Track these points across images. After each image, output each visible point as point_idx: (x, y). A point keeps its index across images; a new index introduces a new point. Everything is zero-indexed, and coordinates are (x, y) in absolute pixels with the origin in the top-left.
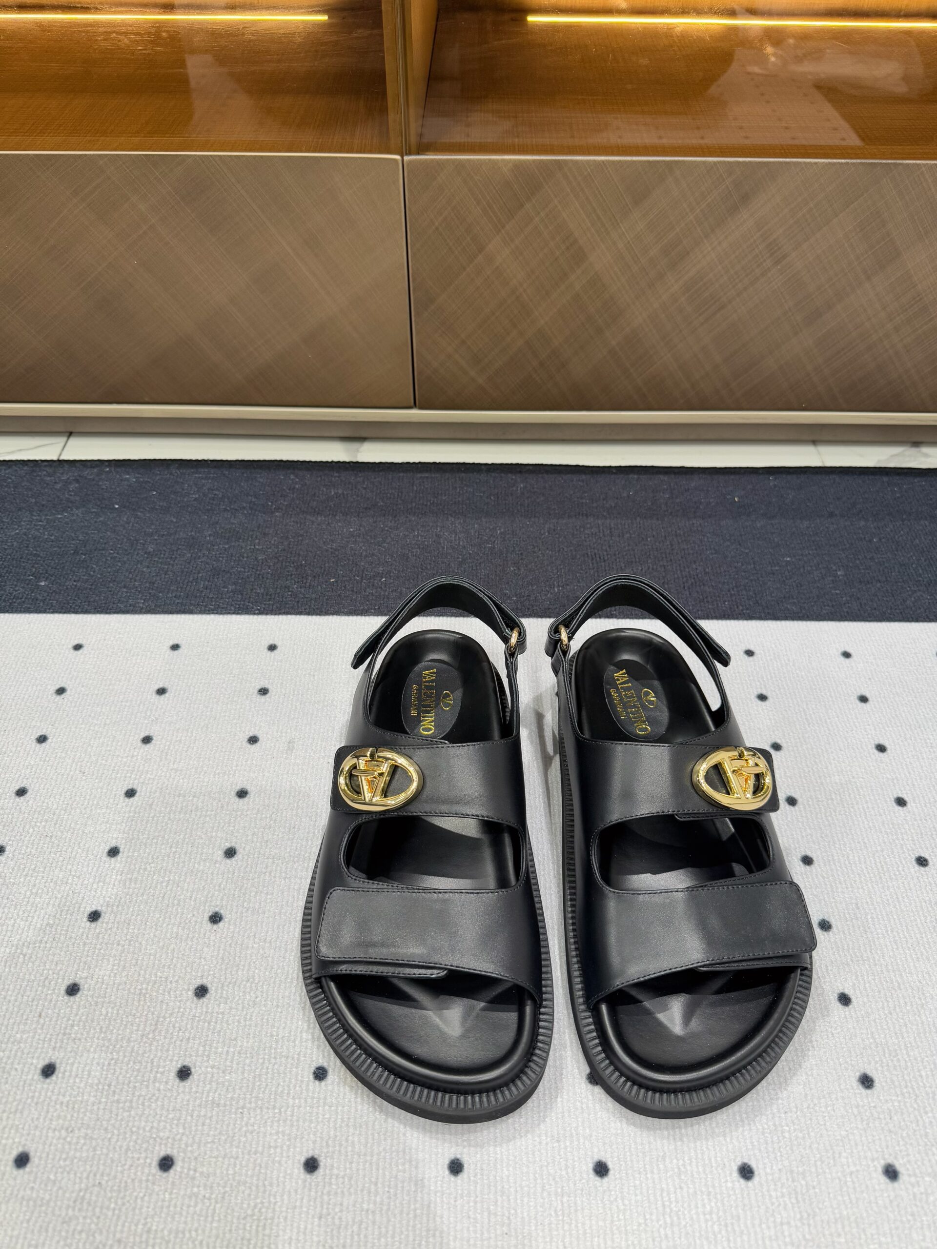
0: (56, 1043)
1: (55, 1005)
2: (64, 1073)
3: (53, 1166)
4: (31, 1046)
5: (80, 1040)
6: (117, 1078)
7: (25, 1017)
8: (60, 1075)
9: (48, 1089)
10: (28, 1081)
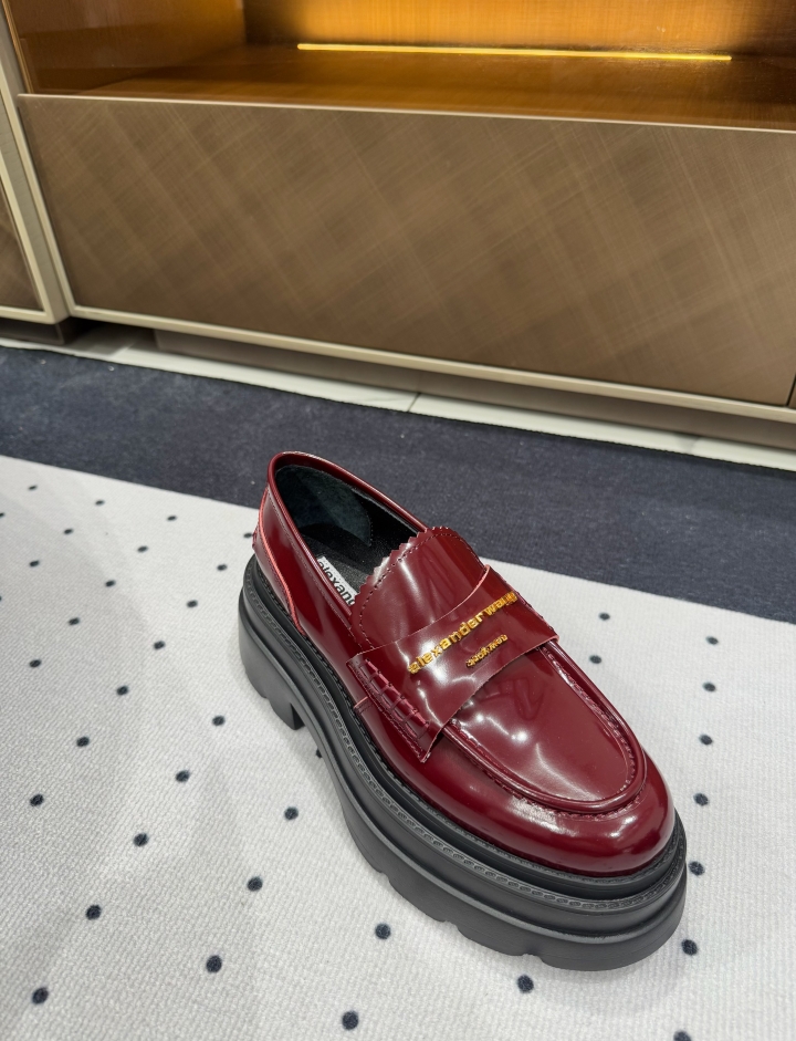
0: (360, 989)
1: (363, 943)
2: (366, 1030)
4: (334, 984)
5: (386, 995)
7: (330, 945)
8: (362, 1032)
10: (327, 1025)
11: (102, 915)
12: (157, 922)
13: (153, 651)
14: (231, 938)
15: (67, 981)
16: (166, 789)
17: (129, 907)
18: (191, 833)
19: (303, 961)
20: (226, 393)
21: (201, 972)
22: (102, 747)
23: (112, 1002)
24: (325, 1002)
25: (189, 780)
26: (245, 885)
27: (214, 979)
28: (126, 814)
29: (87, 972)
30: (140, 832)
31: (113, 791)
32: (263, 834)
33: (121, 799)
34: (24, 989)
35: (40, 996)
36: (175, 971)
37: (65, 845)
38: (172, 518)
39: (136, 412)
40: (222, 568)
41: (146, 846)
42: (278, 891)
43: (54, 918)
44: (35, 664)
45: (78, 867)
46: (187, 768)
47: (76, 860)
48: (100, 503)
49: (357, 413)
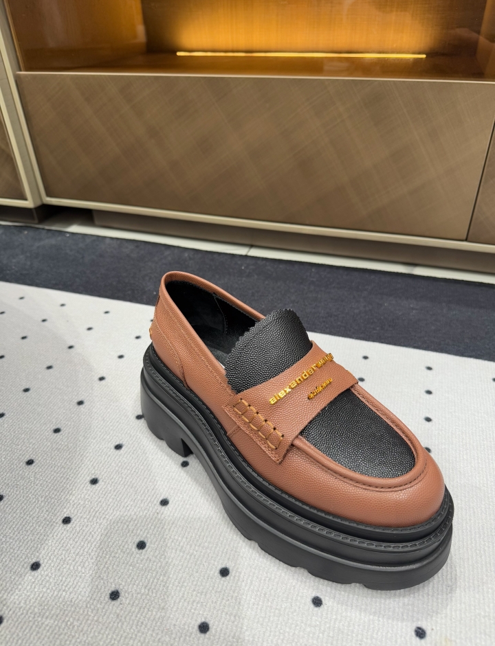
0: (230, 556)
2: (234, 577)
3: (225, 639)
4: (214, 553)
5: (245, 558)
6: (270, 591)
7: (211, 533)
8: (232, 578)
9: (223, 585)
10: (211, 575)
11: (72, 522)
12: (106, 524)
13: (99, 382)
14: (151, 531)
15: (52, 557)
16: (109, 453)
17: (88, 517)
18: (124, 477)
19: (195, 542)
20: (137, 247)
21: (134, 549)
22: (69, 433)
23: (80, 568)
24: (209, 564)
25: (123, 449)
26: (159, 503)
27: (142, 553)
28: (84, 468)
29: (64, 553)
30: (93, 477)
31: (76, 456)
32: (168, 476)
33: (82, 460)
34: (25, 563)
35: (35, 566)
36: (118, 550)
37: (48, 486)
38: (107, 312)
39: (83, 258)
40: (138, 338)
41: (97, 485)
42: (179, 505)
43: (42, 525)
44: (26, 390)
45: (56, 497)
46: (121, 442)
47: (55, 493)
48: (63, 305)
49: (215, 256)
